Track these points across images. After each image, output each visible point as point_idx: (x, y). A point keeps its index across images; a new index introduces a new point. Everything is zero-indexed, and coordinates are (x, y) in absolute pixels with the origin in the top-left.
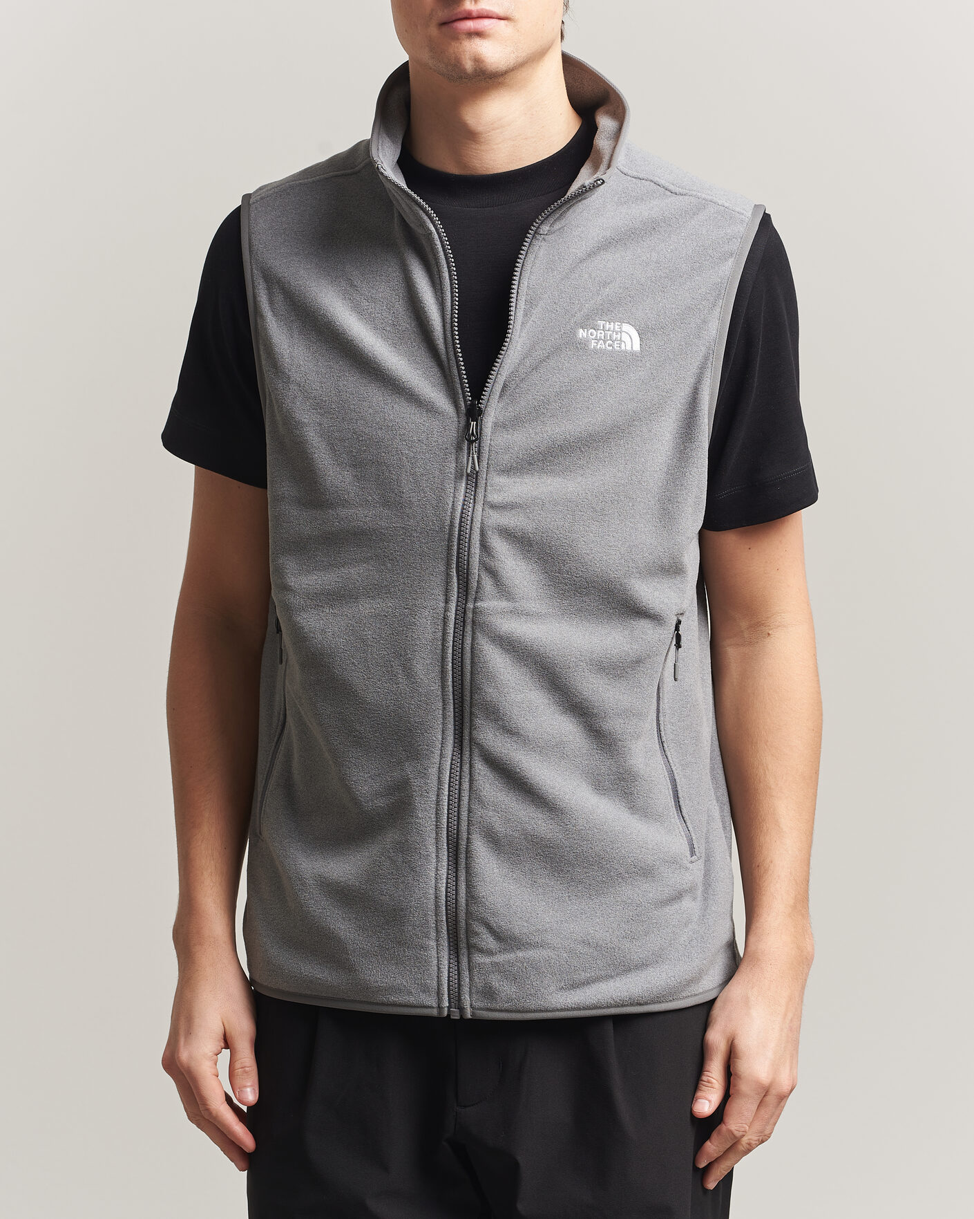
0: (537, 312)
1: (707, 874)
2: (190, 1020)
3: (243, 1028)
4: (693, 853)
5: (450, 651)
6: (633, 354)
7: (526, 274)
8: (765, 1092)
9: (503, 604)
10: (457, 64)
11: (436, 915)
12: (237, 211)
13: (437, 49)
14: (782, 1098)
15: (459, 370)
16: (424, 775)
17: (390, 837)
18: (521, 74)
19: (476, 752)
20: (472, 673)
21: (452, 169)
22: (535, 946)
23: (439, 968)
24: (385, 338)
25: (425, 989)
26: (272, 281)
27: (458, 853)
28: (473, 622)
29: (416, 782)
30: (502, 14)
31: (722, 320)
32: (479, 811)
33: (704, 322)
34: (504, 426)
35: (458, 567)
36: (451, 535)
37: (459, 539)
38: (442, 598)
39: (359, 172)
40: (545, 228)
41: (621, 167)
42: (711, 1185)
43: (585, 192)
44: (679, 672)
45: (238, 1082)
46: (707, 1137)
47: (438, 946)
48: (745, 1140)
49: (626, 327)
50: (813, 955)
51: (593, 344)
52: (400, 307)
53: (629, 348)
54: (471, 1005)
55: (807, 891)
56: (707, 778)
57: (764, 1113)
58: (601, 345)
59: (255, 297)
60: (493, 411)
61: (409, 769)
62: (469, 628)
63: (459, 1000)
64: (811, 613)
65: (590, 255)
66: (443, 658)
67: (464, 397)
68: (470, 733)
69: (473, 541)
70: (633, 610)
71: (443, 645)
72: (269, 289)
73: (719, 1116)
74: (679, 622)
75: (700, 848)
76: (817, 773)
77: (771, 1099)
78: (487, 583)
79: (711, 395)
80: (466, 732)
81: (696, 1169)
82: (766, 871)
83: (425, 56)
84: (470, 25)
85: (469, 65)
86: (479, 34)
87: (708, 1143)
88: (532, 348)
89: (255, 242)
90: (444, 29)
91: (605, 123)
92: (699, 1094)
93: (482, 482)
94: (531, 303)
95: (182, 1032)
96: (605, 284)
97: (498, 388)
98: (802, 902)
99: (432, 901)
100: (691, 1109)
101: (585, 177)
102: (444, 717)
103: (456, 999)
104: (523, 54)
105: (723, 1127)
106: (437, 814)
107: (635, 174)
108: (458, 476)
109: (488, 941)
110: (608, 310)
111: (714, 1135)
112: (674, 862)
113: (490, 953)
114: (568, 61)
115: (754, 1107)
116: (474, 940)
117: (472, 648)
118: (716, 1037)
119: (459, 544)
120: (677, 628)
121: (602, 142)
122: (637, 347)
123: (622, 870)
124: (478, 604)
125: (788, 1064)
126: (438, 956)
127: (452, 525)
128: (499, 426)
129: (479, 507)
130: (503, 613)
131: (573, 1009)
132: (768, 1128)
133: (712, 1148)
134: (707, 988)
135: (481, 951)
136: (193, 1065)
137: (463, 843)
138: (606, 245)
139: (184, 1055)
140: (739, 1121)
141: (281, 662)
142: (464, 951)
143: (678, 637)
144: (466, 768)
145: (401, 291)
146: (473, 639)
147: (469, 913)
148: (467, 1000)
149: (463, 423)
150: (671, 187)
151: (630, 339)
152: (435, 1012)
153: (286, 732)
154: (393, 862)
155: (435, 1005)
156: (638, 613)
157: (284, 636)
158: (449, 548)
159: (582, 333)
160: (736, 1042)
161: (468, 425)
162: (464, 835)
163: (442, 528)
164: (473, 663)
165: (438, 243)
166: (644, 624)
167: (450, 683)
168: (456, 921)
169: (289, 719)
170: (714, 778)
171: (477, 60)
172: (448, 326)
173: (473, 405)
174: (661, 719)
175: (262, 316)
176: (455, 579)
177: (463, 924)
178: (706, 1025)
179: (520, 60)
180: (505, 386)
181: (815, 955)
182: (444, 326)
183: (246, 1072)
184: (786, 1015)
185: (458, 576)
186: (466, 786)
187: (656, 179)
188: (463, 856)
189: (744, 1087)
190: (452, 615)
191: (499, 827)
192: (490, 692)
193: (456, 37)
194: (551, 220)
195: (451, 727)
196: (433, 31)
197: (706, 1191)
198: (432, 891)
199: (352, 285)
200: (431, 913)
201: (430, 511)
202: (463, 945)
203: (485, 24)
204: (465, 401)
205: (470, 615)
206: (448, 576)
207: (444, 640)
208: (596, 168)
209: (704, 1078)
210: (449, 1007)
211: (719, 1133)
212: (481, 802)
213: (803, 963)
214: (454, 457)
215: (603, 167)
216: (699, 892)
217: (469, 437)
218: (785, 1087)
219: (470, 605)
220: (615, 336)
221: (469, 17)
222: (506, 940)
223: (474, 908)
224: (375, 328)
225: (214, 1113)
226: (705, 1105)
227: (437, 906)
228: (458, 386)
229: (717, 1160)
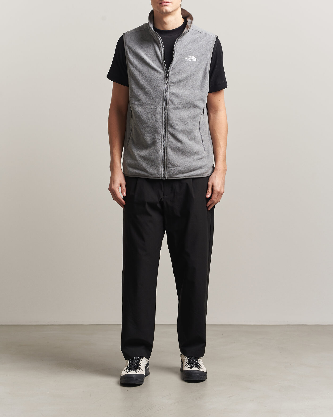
0: (178, 54)
1: (208, 154)
2: (114, 181)
3: (124, 182)
4: (205, 150)
5: (164, 114)
6: (195, 62)
7: (176, 48)
8: (219, 193)
9: (173, 106)
10: (162, 11)
11: (161, 161)
12: (122, 36)
13: (159, 8)
14: (222, 194)
15: (165, 65)
16: (159, 136)
17: (152, 148)
18: (173, 13)
19: (168, 132)
20: (168, 118)
21: (162, 29)
22: (179, 166)
23: (161, 171)
24: (151, 60)
25: (159, 174)
26: (130, 49)
27: (165, 150)
28: (168, 109)
29: (157, 138)
30: (170, 2)
31: (210, 55)
32: (169, 143)
33: (207, 55)
34: (173, 75)
35: (165, 100)
36: (163, 94)
37: (165, 95)
38: (162, 105)
39: (145, 29)
40: (179, 40)
41: (192, 28)
42: (209, 210)
43: (186, 33)
44: (204, 118)
45: (123, 192)
46: (209, 201)
47: (161, 167)
48: (215, 202)
49: (194, 57)
50: (227, 170)
51: (188, 60)
52: (153, 54)
53: (194, 61)
54: (167, 177)
55: (226, 158)
56: (208, 138)
57: (219, 197)
58: (189, 60)
59: (127, 52)
60: (171, 72)
61: (156, 135)
62: (167, 110)
63: (165, 176)
64: (225, 108)
65: (187, 44)
66: (162, 116)
67: (166, 70)
68: (167, 129)
69: (167, 95)
70: (196, 107)
71: (162, 114)
72: (129, 50)
73: (211, 197)
74: (204, 109)
75: (206, 149)
76: (227, 137)
77: (220, 194)
78: (170, 103)
79: (209, 68)
80: (166, 129)
81: (207, 207)
82: (218, 154)
83: (157, 9)
84: (165, 4)
85: (164, 11)
86: (166, 6)
87: (209, 202)
88: (177, 61)
89: (126, 42)
90: (160, 4)
91: (189, 20)
92: (207, 194)
93: (169, 85)
94: (177, 53)
95: (112, 183)
96: (190, 50)
97: (172, 68)
98: (225, 160)
99: (160, 159)
100: (206, 196)
101: (186, 30)
102: (162, 126)
103: (164, 176)
104: (174, 9)
105: (211, 199)
106: (161, 143)
107: (194, 29)
108: (165, 84)
109: (170, 166)
110: (191, 54)
111: (210, 201)
112: (202, 152)
113: (170, 168)
114: (182, 9)
115: (217, 196)
116: (168, 166)
117: (168, 114)
118: (210, 183)
119: (165, 96)
120: (203, 110)
121: (188, 24)
122: (196, 61)
123: (193, 153)
124: (169, 106)
125: (223, 188)
126: (161, 168)
127: (164, 92)
128: (172, 75)
129: (168, 89)
130: (172, 108)
131: (185, 177)
132: (219, 200)
133: (209, 203)
134: (208, 174)
135: (169, 167)
136: (115, 189)
137: (166, 148)
138: (189, 43)
139: (113, 187)
140: (214, 198)
141: (131, 117)
142: (166, 168)
143: (204, 112)
144: (166, 135)
145: (154, 51)
146: (168, 112)
147: (167, 161)
148: (166, 176)
149: (165, 74)
150: (201, 32)
151: (194, 59)
152: (160, 178)
153: (132, 130)
154: (153, 152)
155: (160, 177)
156: (197, 107)
157: (132, 112)
158: (163, 96)
159: (186, 58)
160: (214, 184)
161: (166, 75)
162: (166, 147)
163: (162, 93)
164: (168, 117)
165: (161, 42)
166: (198, 109)
167: (164, 120)
168: (164, 162)
169: (133, 128)
170: (209, 138)
171: (166, 10)
172: (163, 57)
173: (167, 71)
174: (200, 126)
175: (128, 55)
176: (164, 102)
177: (166, 163)
178: (208, 181)
179: (173, 10)
180: (173, 68)
181: (227, 169)
182: (162, 57)
183: (124, 190)
184: (222, 180)
185: (165, 101)
186: (166, 138)
187: (198, 30)
188: (166, 151)
189: (215, 192)
190: (164, 108)
191: (172, 145)
192: (171, 122)
193: (162, 6)
194: (180, 38)
195: (164, 128)
196: (158, 5)
197: (208, 211)
198: (160, 157)
199: (144, 50)
200: (160, 161)
201: (160, 90)
202: (166, 166)
203: (167, 4)
204: (166, 71)
205: (167, 108)
206: (163, 101)
207: (162, 113)
208: (188, 28)
209: (208, 191)
210: (163, 178)
211: (211, 200)
212: (169, 141)
213: (225, 170)
214: (164, 80)
215: (189, 29)
216: (207, 157)
217: (167, 77)
218: (222, 192)
219: (167, 106)
220: (192, 59)
221: (165, 3)
222: (174, 166)
223: (168, 160)
224: (149, 58)
225: (119, 197)
226: (208, 196)
227: (161, 160)
228: (164, 68)
229: (210, 205)
